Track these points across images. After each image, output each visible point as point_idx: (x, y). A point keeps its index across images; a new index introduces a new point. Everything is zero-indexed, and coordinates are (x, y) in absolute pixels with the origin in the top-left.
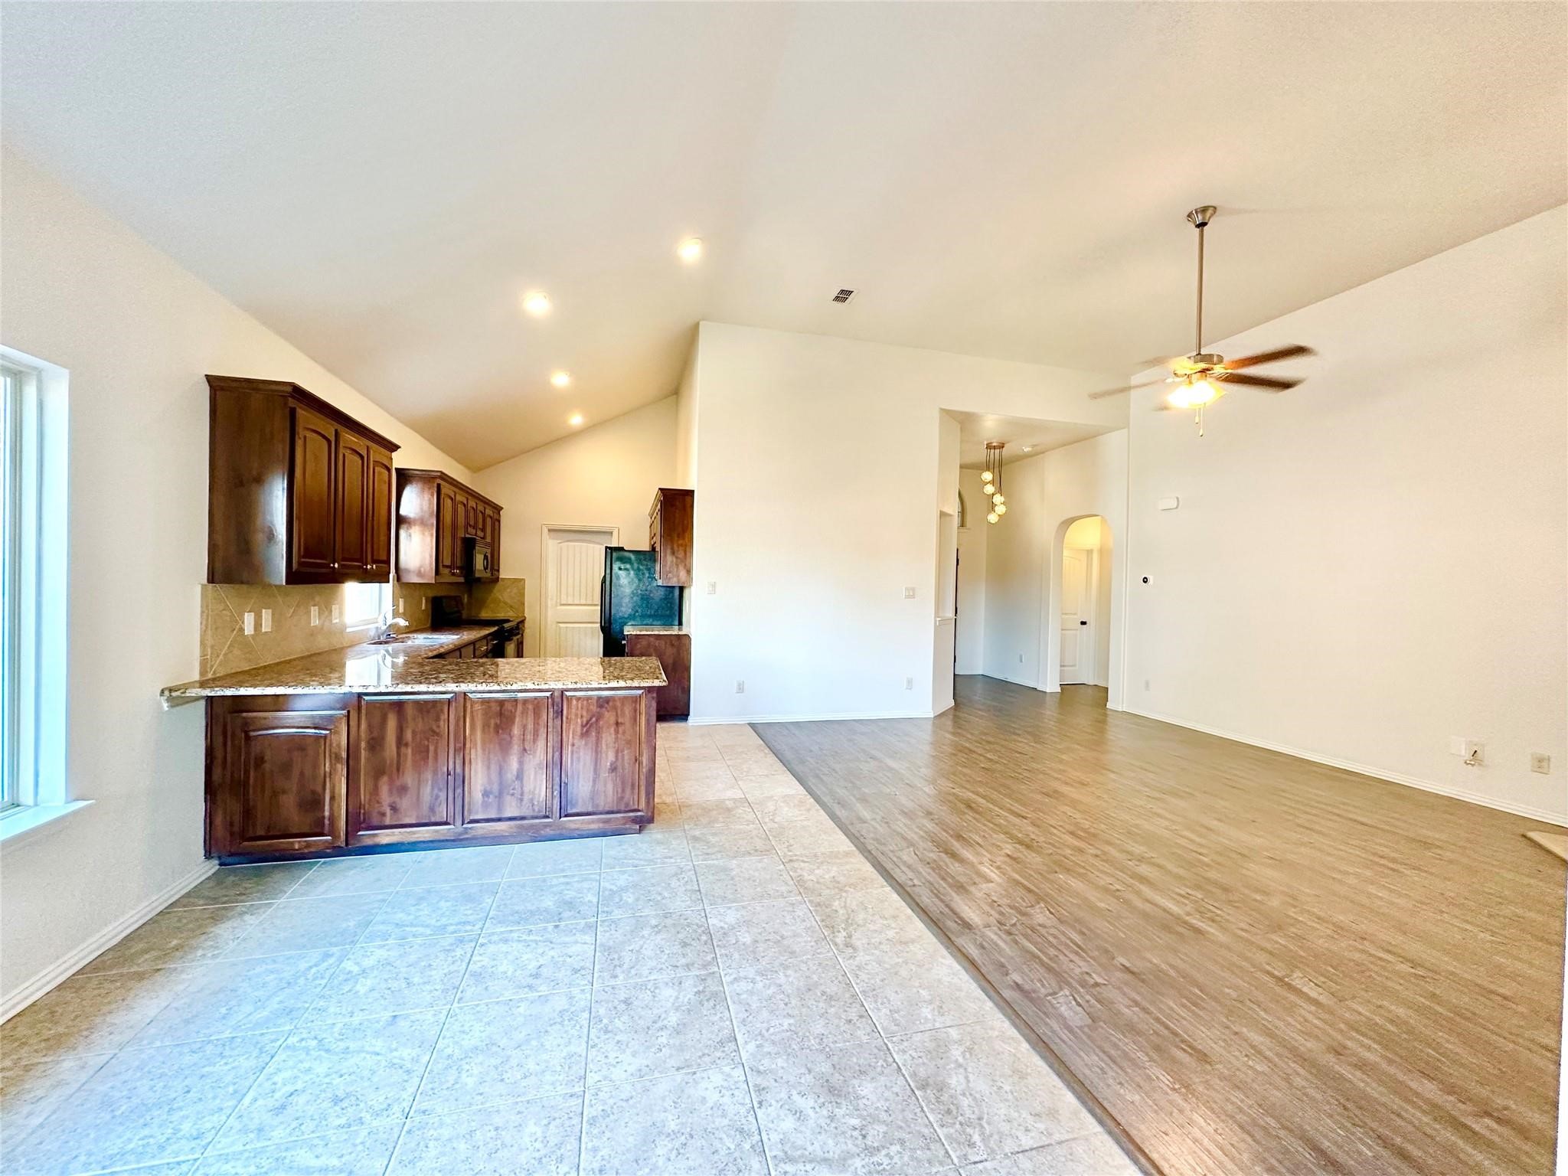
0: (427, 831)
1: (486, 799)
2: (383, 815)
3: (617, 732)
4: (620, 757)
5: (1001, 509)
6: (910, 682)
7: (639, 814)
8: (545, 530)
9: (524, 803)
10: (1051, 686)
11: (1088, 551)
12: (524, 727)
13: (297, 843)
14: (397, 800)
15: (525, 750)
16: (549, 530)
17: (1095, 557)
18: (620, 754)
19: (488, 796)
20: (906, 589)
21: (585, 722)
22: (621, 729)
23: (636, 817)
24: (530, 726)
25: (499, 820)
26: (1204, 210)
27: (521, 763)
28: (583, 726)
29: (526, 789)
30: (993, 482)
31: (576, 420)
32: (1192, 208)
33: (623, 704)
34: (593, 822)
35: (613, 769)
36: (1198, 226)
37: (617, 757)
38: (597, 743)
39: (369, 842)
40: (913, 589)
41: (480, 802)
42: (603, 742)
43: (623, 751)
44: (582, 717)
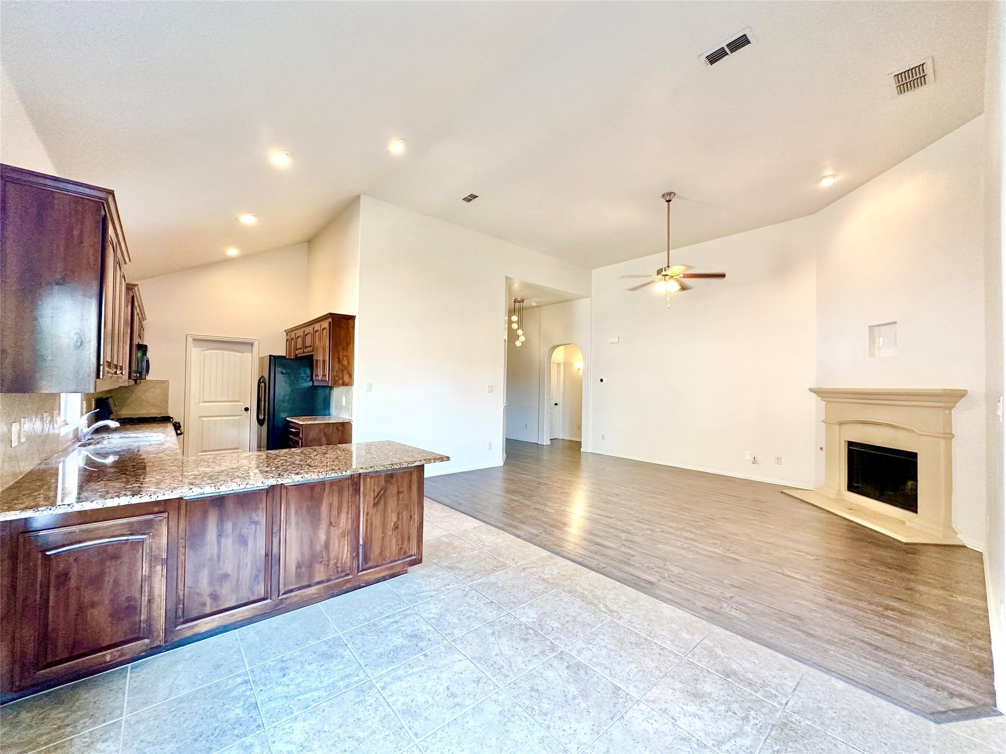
0: (247, 610)
1: (299, 570)
2: (204, 604)
3: (398, 500)
4: (400, 518)
5: (522, 338)
6: (490, 444)
7: (414, 557)
8: (190, 340)
9: (330, 567)
10: (546, 442)
11: (558, 364)
12: (331, 505)
13: (108, 656)
14: (218, 588)
15: (331, 523)
16: (194, 340)
17: (562, 366)
18: (400, 516)
19: (301, 568)
20: (489, 387)
21: (376, 495)
22: (401, 496)
23: (411, 560)
24: (335, 504)
25: (309, 586)
26: (670, 194)
27: (328, 533)
28: (375, 498)
29: (332, 555)
30: (517, 322)
31: (232, 252)
32: (665, 192)
33: (402, 477)
34: (382, 571)
35: (396, 527)
36: (667, 201)
37: (398, 519)
38: (385, 510)
39: (189, 633)
40: (492, 387)
41: (294, 573)
42: (389, 507)
43: (402, 513)
44: (374, 491)
